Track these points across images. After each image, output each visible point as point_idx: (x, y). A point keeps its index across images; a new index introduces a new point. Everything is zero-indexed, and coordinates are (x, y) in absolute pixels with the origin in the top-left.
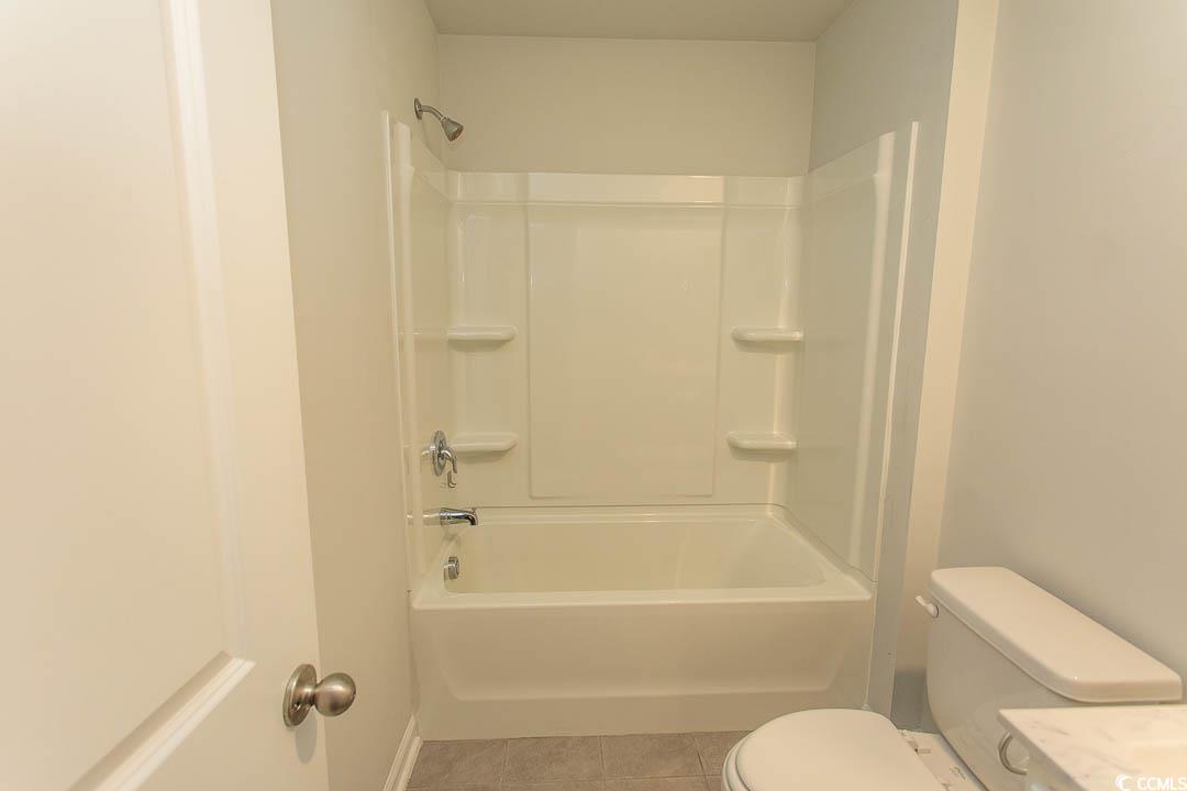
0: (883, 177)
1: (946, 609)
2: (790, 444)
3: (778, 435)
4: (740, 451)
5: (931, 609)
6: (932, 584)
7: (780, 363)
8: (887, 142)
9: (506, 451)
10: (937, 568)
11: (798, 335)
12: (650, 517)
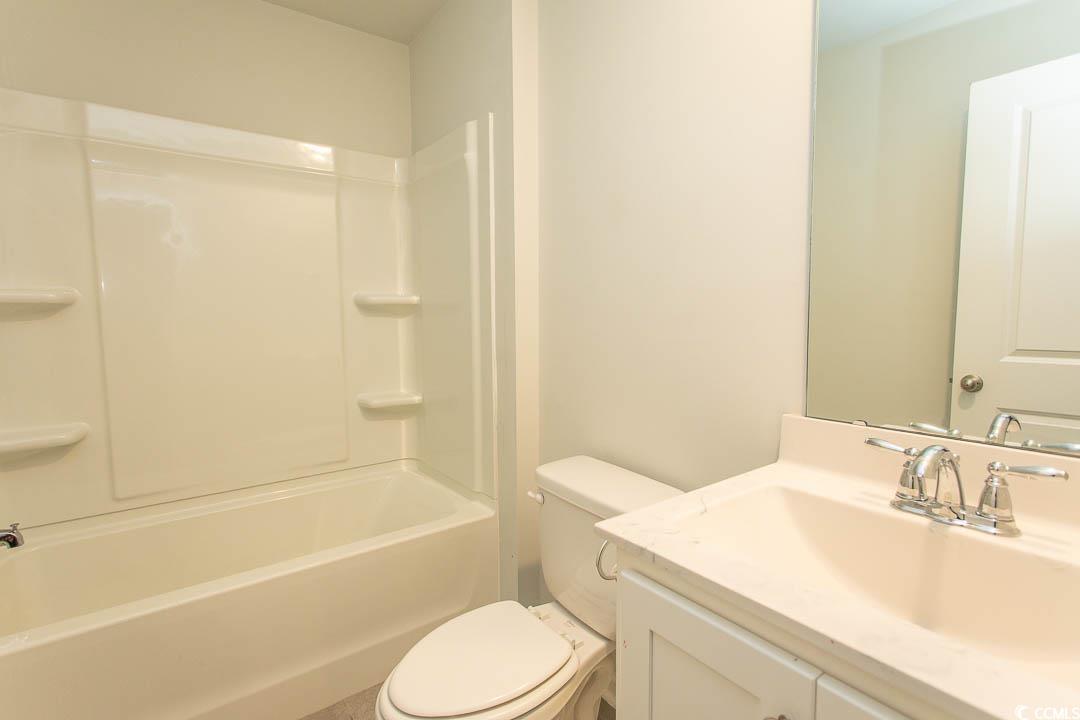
0: (472, 156)
1: (550, 495)
2: (417, 399)
3: (405, 392)
4: (371, 412)
5: (539, 497)
6: (537, 477)
7: (402, 325)
8: (472, 128)
9: (76, 443)
10: (540, 465)
11: (415, 299)
12: (281, 494)
